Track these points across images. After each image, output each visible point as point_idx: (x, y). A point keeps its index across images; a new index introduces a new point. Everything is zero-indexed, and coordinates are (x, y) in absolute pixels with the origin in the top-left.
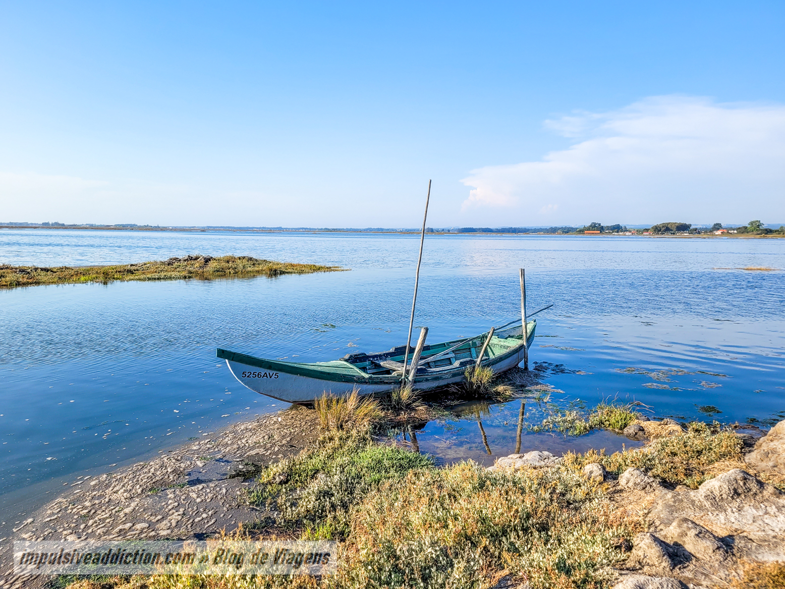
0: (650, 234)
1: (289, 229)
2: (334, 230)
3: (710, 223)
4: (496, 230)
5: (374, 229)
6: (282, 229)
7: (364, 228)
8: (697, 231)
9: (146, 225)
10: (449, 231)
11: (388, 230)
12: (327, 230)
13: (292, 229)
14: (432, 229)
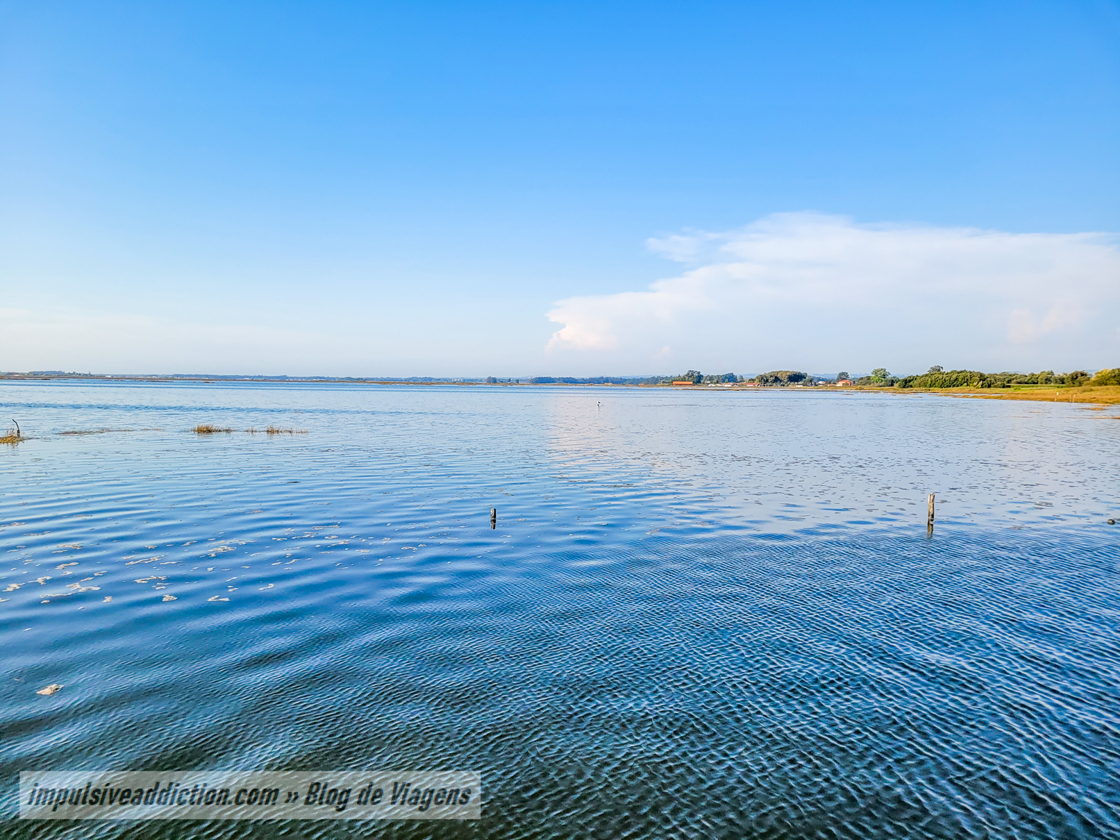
0: (754, 385)
1: (297, 378)
2: (359, 380)
3: (833, 373)
4: (582, 381)
5: (420, 378)
6: (288, 378)
7: (406, 377)
8: (812, 382)
9: (72, 372)
10: (518, 381)
11: (439, 379)
12: (350, 380)
13: (302, 378)
14: (495, 378)
